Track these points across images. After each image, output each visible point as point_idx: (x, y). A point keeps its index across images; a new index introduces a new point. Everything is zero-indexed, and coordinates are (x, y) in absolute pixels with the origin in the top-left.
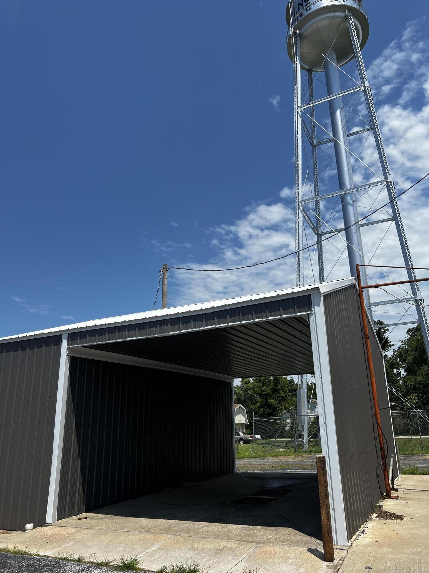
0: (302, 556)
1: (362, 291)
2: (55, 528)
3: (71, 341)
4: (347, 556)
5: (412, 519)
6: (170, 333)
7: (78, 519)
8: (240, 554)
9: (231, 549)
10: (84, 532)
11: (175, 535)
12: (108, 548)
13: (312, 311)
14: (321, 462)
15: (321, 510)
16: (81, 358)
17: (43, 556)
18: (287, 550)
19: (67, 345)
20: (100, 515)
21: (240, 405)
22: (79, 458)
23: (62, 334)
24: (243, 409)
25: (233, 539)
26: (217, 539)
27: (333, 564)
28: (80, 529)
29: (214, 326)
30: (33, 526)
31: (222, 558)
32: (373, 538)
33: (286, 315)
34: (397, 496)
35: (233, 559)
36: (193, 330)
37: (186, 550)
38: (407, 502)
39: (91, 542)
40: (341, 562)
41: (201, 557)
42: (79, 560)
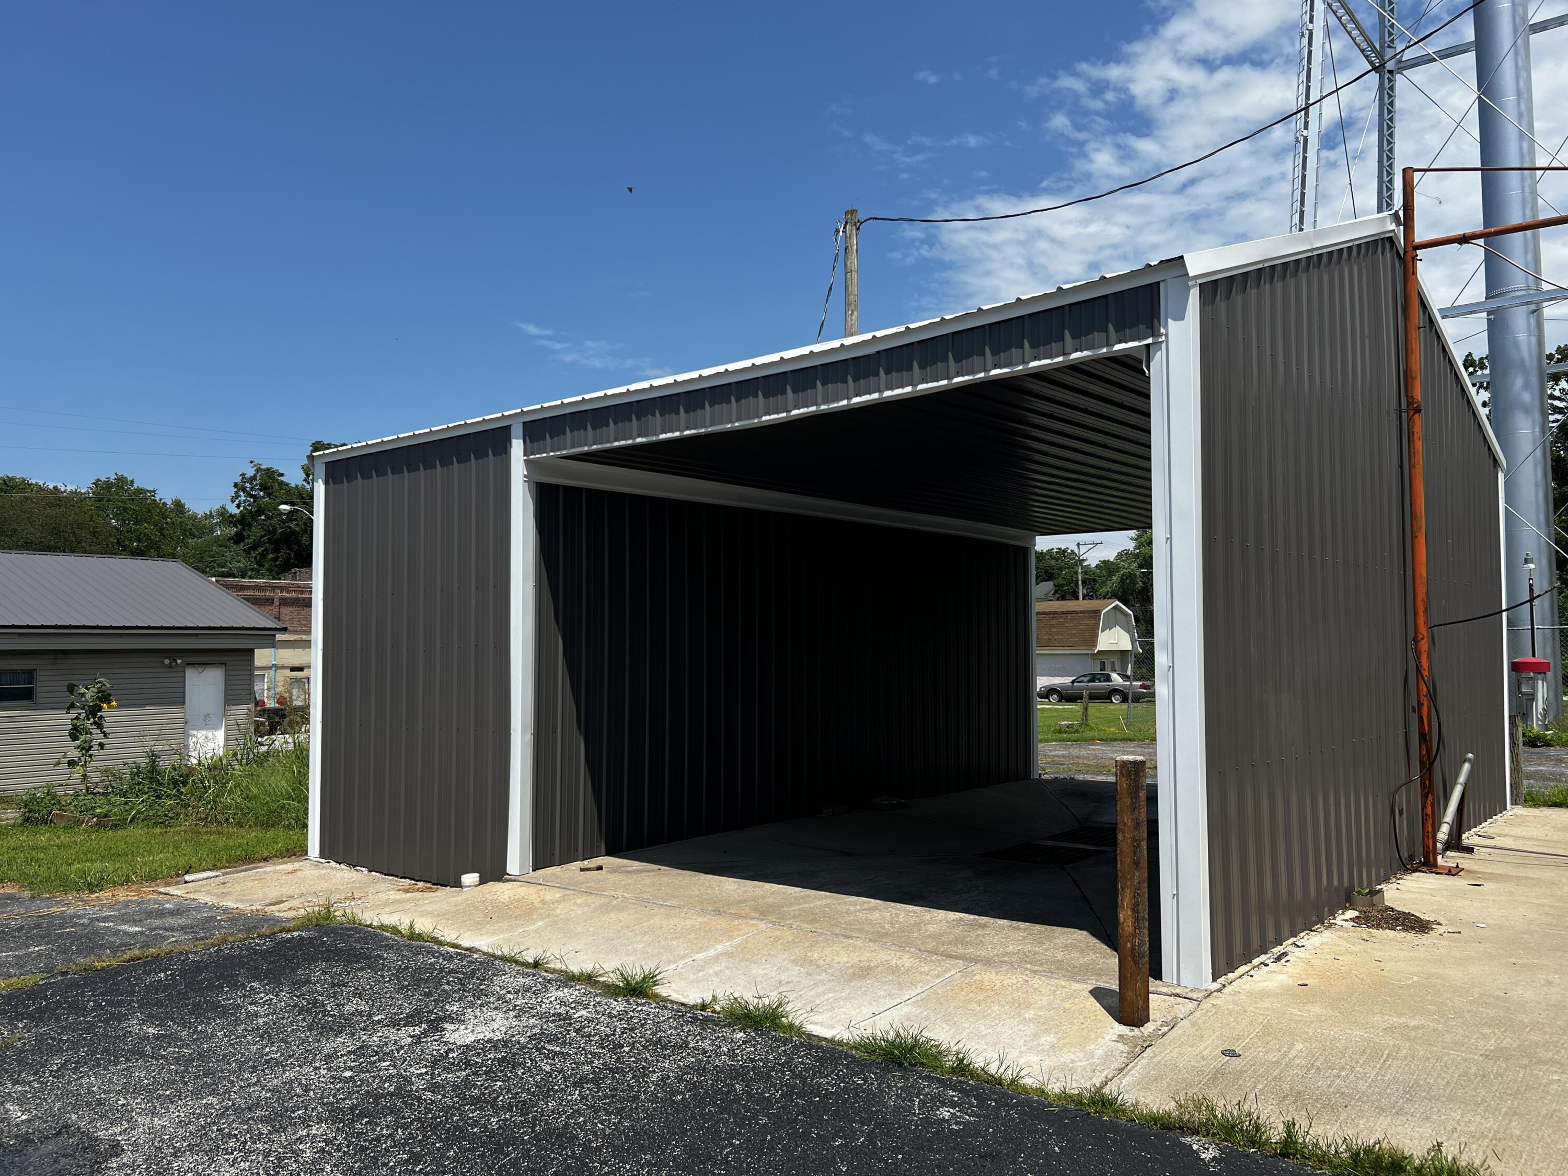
0: (1067, 1005)
1: (1414, 258)
2: (521, 886)
3: (531, 442)
4: (1190, 1018)
5: (1460, 932)
6: (764, 418)
7: (582, 870)
8: (913, 984)
9: (894, 970)
10: (579, 901)
11: (779, 923)
12: (611, 942)
13: (1160, 335)
14: (1129, 775)
15: (1120, 898)
16: (567, 489)
17: (467, 949)
18: (1036, 986)
19: (522, 454)
20: (636, 863)
21: (1117, 602)
22: (581, 733)
23: (510, 426)
24: (1126, 614)
25: (915, 946)
26: (875, 941)
27: (1138, 1033)
28: (575, 892)
29: (875, 396)
30: (478, 879)
31: (864, 989)
32: (1301, 975)
33: (1082, 351)
34: (1457, 867)
35: (889, 995)
36: (823, 407)
37: (786, 963)
38: (1480, 885)
39: (583, 924)
40: (1166, 1029)
41: (812, 983)
42: (536, 965)
